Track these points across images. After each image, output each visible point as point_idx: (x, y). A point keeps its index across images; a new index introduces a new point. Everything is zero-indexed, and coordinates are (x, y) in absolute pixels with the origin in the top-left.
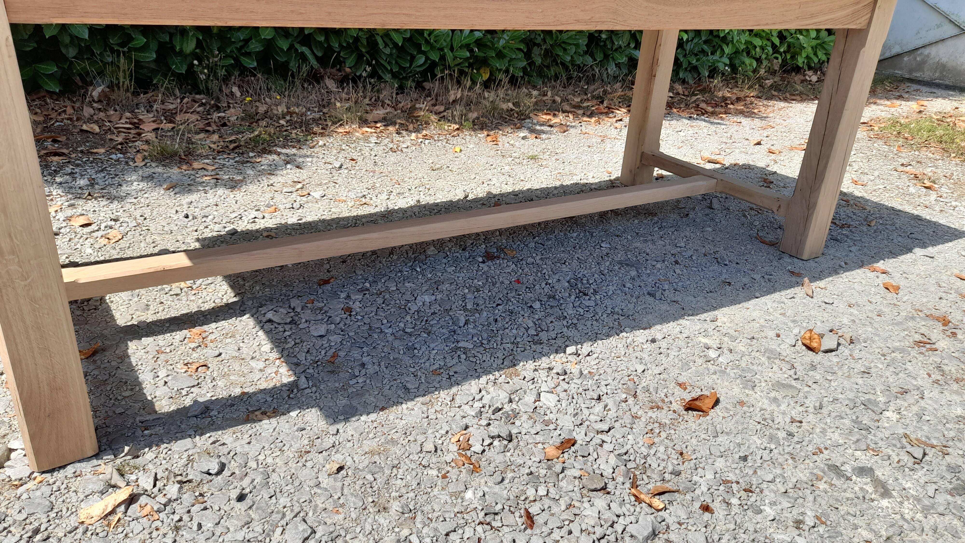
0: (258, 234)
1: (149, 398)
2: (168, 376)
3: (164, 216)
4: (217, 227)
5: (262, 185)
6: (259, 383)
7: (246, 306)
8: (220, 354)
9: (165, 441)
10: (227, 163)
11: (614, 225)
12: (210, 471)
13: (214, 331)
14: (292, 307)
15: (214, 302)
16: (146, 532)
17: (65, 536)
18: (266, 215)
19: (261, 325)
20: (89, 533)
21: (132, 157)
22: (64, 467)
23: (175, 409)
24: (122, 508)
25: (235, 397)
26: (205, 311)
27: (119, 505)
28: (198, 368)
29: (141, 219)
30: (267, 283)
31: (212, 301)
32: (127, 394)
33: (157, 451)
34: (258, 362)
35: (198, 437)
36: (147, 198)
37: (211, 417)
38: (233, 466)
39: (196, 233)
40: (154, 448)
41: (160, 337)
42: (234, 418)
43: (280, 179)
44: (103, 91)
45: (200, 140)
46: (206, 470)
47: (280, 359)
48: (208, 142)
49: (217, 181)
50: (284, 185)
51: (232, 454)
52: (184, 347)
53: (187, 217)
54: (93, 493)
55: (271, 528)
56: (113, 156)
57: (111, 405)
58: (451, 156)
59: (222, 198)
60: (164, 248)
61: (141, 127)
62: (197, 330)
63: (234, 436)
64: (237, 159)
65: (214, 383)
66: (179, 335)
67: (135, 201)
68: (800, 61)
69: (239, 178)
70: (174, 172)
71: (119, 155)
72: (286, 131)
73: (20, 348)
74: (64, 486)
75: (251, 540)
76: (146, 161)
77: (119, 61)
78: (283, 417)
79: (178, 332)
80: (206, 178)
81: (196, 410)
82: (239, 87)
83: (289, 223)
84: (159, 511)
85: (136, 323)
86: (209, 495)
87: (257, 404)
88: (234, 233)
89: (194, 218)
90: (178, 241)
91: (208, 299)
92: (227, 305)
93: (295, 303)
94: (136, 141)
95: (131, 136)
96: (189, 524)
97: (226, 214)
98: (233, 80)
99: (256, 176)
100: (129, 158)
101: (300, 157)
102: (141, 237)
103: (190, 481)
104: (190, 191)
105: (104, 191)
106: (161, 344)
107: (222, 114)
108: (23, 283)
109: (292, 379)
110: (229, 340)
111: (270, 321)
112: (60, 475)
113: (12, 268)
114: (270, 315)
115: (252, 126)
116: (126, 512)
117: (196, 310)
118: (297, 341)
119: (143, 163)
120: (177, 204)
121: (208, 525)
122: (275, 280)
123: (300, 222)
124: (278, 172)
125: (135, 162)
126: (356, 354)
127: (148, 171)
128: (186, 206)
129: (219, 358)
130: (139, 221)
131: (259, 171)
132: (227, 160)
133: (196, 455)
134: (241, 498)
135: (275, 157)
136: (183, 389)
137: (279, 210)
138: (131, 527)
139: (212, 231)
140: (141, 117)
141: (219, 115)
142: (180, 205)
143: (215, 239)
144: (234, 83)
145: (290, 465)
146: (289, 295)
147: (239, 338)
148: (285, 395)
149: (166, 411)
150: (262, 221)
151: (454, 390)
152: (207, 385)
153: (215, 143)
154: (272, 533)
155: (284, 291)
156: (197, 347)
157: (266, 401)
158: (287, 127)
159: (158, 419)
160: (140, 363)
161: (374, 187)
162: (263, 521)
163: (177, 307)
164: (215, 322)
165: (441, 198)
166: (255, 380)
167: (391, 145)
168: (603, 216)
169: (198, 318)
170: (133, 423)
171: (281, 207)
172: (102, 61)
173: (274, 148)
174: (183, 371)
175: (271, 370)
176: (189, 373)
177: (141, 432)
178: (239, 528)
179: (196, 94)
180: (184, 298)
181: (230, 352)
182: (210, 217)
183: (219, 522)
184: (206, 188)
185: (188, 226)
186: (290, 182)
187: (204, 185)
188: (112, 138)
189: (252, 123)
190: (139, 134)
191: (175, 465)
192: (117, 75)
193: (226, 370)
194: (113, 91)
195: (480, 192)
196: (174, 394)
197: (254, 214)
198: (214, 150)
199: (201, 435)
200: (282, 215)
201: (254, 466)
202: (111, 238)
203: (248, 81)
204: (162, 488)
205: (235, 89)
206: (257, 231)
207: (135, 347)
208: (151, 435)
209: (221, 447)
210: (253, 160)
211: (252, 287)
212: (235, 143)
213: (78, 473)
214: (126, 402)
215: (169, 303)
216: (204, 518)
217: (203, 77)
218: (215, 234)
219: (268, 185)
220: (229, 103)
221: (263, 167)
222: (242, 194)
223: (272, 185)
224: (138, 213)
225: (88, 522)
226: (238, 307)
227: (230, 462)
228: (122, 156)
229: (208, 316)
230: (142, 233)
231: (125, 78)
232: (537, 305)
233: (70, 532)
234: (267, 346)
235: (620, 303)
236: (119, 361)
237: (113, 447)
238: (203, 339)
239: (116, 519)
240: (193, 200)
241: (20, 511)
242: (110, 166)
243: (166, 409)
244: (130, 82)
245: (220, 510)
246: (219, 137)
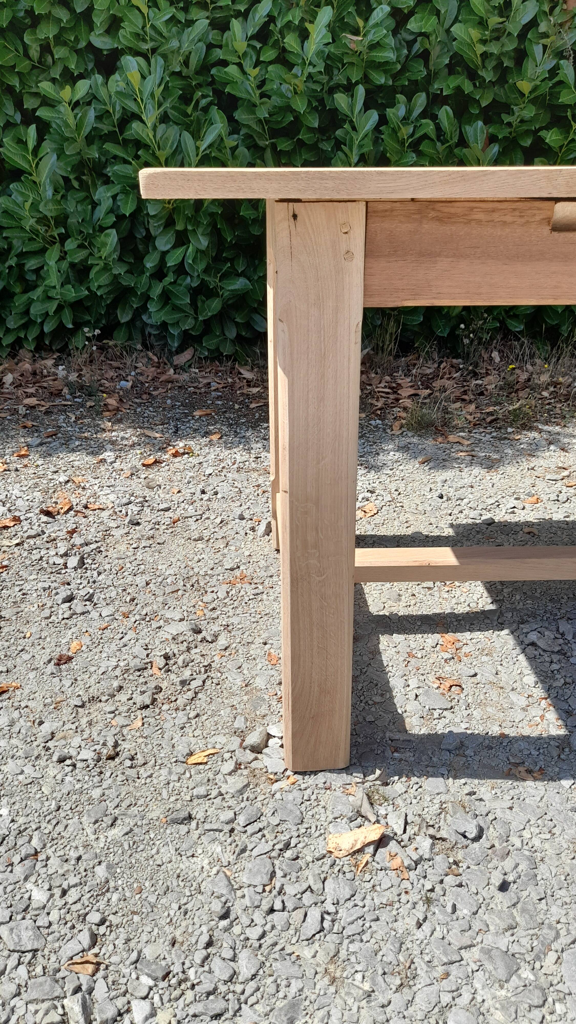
0: (518, 529)
1: (400, 711)
2: (419, 688)
3: (418, 493)
4: (473, 514)
5: (521, 468)
6: (520, 726)
7: (505, 618)
8: (475, 675)
9: (416, 773)
10: (484, 439)
12: (467, 834)
13: (469, 642)
14: (561, 631)
15: (469, 605)
16: (395, 891)
17: (313, 862)
18: (527, 506)
19: (523, 647)
20: (336, 869)
21: (390, 424)
22: (315, 773)
23: (426, 733)
24: (371, 849)
25: (494, 737)
26: (459, 615)
27: (369, 844)
28: (451, 686)
29: (395, 494)
30: (529, 593)
31: (466, 604)
32: (378, 699)
33: (407, 784)
34: (520, 697)
35: (451, 780)
36: (402, 471)
37: (466, 756)
38: (491, 834)
39: (450, 518)
40: (404, 779)
41: (411, 636)
42: (493, 767)
43: (542, 462)
44: (368, 353)
45: (456, 409)
46: (462, 831)
47: (546, 699)
48: (464, 412)
49: (473, 460)
50: (548, 469)
51: (491, 817)
52: (436, 656)
53: (441, 497)
54: (341, 816)
55: (543, 949)
56: (373, 422)
57: (361, 709)
59: (478, 479)
60: (417, 530)
61: (399, 392)
62: (450, 636)
63: (493, 792)
64: (494, 434)
65: (469, 712)
66: (431, 639)
67: (390, 472)
69: (496, 456)
70: (429, 443)
71: (378, 422)
72: (549, 404)
73: (302, 643)
74: (314, 797)
75: (517, 956)
76: (403, 429)
77: (388, 325)
78: (552, 784)
79: (430, 635)
80: (461, 454)
81: (450, 744)
82: (499, 351)
83: (554, 519)
84: (409, 868)
85: (387, 614)
86: (465, 867)
87: (519, 755)
88: (490, 523)
89: (449, 499)
90: (431, 524)
91: (462, 600)
92: (483, 612)
93: (564, 626)
94: (394, 407)
95: (390, 401)
96: (442, 899)
97: (482, 499)
98: (494, 345)
99: (515, 456)
100: (387, 425)
101: (565, 437)
102: (395, 514)
103: (444, 840)
104: (444, 467)
105: (363, 459)
106: (413, 646)
107: (479, 382)
108: (318, 578)
109: (562, 732)
110: (485, 659)
111: (533, 644)
112: (310, 780)
113: (312, 561)
114: (533, 637)
115: (511, 396)
116: (374, 855)
117: (449, 611)
118: (568, 680)
119: (401, 432)
120: (431, 481)
121: (464, 911)
122: (539, 591)
123: (567, 519)
124: (539, 453)
125: (392, 430)
127: (404, 441)
128: (440, 484)
129: (473, 679)
130: (394, 496)
131: (518, 451)
132: (483, 434)
133: (450, 805)
134: (504, 887)
135: (534, 434)
136: (435, 710)
137: (542, 501)
138: (379, 878)
139: (467, 517)
140: (400, 381)
141: (477, 382)
142: (434, 483)
143: (470, 528)
144: (495, 348)
145: (563, 858)
146: (556, 615)
147: (496, 659)
148: (555, 753)
149: (416, 732)
150: (523, 513)
152: (461, 712)
153: (471, 415)
154: (543, 956)
155: (550, 608)
156: (450, 659)
157: (530, 754)
158: (551, 399)
159: (409, 741)
160: (390, 664)
162: (531, 932)
163: (429, 603)
164: (469, 631)
166: (517, 721)
169: (451, 622)
170: (382, 738)
171: (544, 498)
172: (372, 324)
173: (535, 424)
174: (436, 686)
175: (535, 712)
176: (441, 690)
177: (390, 753)
178: (501, 931)
179: (453, 358)
180: (437, 594)
181: (487, 675)
182: (466, 501)
183: (477, 911)
184: (461, 466)
185: (442, 508)
186: (553, 467)
187: (459, 461)
188: (372, 402)
189: (511, 393)
190: (397, 400)
191: (426, 810)
192: (384, 337)
193: (482, 698)
194: (377, 353)
196: (425, 714)
197: (512, 502)
198: (470, 422)
199: (455, 778)
200: (546, 508)
201: (518, 844)
202: (367, 511)
203: (511, 345)
204: (412, 837)
205: (495, 355)
206: (517, 524)
207: (386, 643)
208: (401, 760)
209: (477, 803)
210: (512, 436)
212: (493, 415)
213: (328, 785)
214: (376, 709)
215: (421, 596)
216: (459, 899)
217: (466, 341)
218: (470, 521)
219: (528, 469)
220: (487, 370)
221: (522, 446)
222: (499, 476)
223: (533, 469)
224: (393, 487)
225: (336, 853)
226: (496, 618)
227: (488, 828)
228: (380, 422)
229: (462, 622)
230: (396, 509)
231: (390, 341)
233: (318, 860)
234: (530, 679)
236: (371, 656)
237: (363, 764)
238: (457, 650)
239: (364, 862)
240: (448, 478)
241: (274, 813)
242: (369, 432)
243: (415, 731)
244: (395, 345)
245: (477, 893)
246: (476, 408)
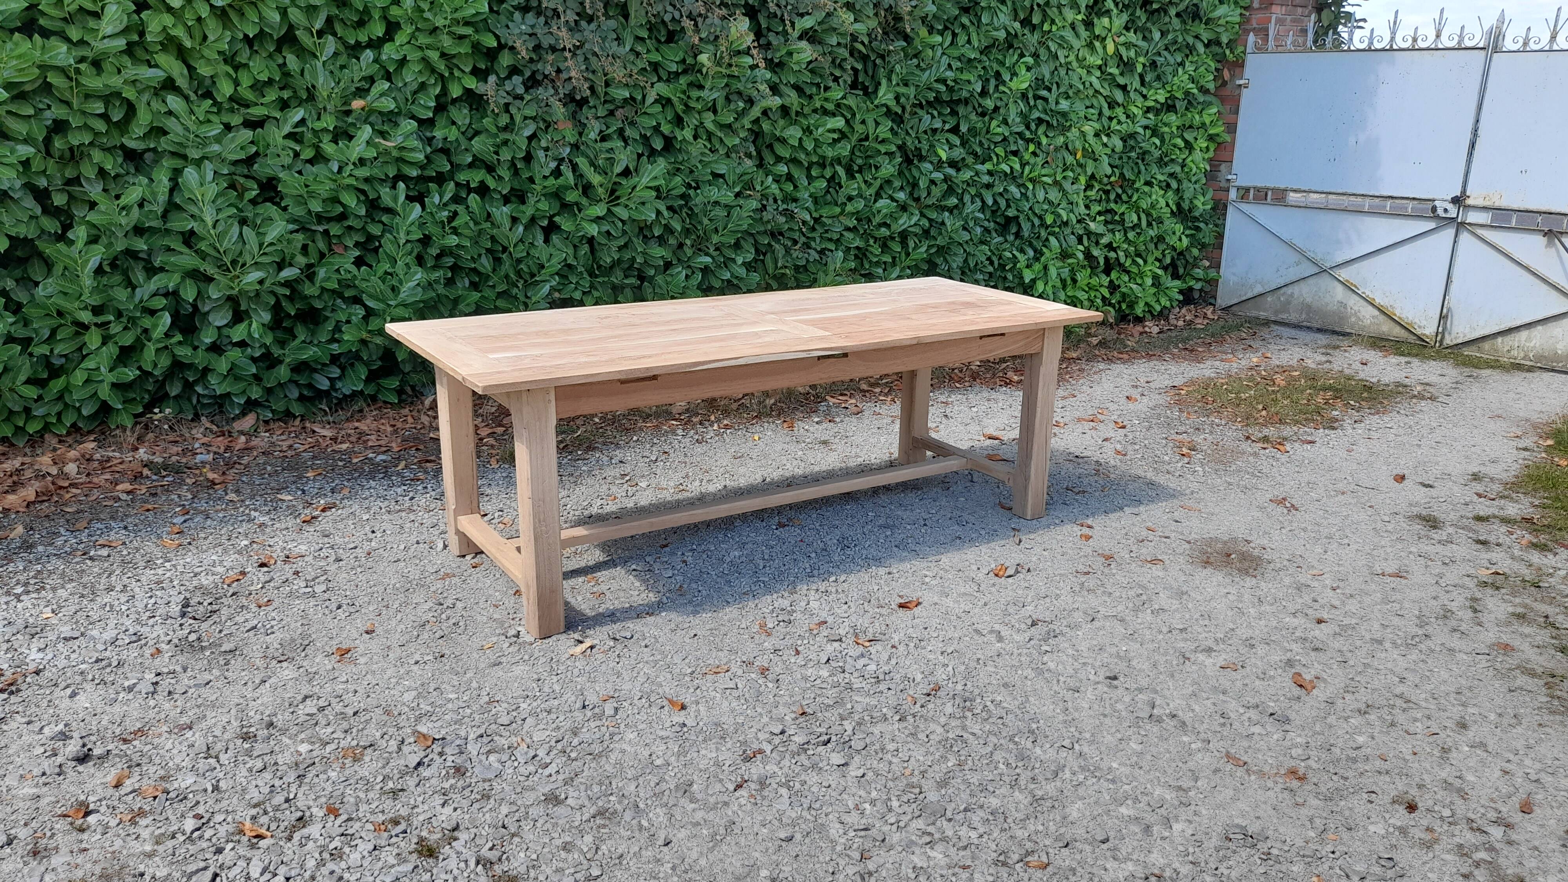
0: (607, 516)
2: (584, 599)
6: (637, 601)
7: (616, 562)
8: (610, 588)
9: (597, 626)
11: (884, 498)
13: (601, 576)
14: (647, 561)
15: (594, 560)
18: (609, 502)
19: (630, 572)
23: (596, 614)
24: (589, 650)
26: (590, 566)
28: (599, 595)
31: (592, 559)
34: (634, 591)
35: (613, 625)
38: (637, 635)
40: (594, 628)
43: (609, 472)
46: (624, 636)
50: (615, 477)
51: (635, 631)
52: (587, 586)
58: (750, 444)
65: (612, 602)
68: (1139, 310)
83: (628, 507)
84: (607, 651)
86: (629, 646)
91: (589, 558)
92: (603, 561)
93: (648, 559)
109: (657, 598)
110: (612, 581)
111: (635, 570)
112: (548, 641)
114: (634, 567)
118: (655, 580)
123: (636, 505)
124: (606, 467)
126: (694, 586)
129: (610, 590)
135: (600, 454)
136: (595, 605)
137: (618, 498)
146: (643, 555)
147: (618, 579)
148: (655, 606)
150: (608, 507)
151: (757, 601)
152: (608, 603)
155: (638, 551)
157: (645, 609)
159: (588, 618)
161: (687, 476)
164: (600, 571)
165: (743, 482)
166: (635, 600)
167: (696, 437)
168: (875, 491)
170: (574, 619)
171: (619, 496)
174: (592, 596)
175: (643, 595)
176: (596, 598)
177: (581, 623)
181: (615, 587)
193: (616, 596)
195: (776, 475)
196: (591, 607)
197: (599, 502)
199: (615, 624)
200: (621, 502)
204: (605, 643)
208: (589, 624)
209: (628, 629)
211: (616, 551)
213: (558, 639)
219: (602, 479)
223: (604, 478)
226: (611, 563)
229: (594, 568)
232: (813, 555)
235: (873, 552)
237: (574, 628)
238: (597, 580)
239: (588, 654)
